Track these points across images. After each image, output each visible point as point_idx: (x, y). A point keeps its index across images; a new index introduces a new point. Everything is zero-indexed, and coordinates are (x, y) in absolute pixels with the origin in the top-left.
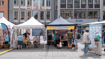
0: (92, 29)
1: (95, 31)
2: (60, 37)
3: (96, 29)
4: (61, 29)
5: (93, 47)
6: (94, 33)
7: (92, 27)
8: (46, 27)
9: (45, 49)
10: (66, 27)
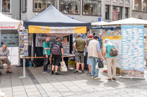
0: (128, 34)
1: (133, 38)
2: (62, 49)
3: (133, 33)
4: (59, 32)
5: (128, 68)
6: (130, 41)
7: (128, 30)
8: (27, 28)
9: (24, 76)
10: (70, 29)
